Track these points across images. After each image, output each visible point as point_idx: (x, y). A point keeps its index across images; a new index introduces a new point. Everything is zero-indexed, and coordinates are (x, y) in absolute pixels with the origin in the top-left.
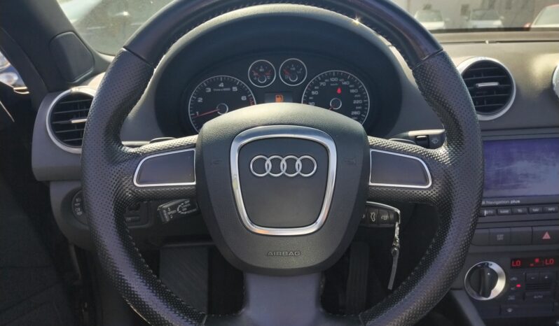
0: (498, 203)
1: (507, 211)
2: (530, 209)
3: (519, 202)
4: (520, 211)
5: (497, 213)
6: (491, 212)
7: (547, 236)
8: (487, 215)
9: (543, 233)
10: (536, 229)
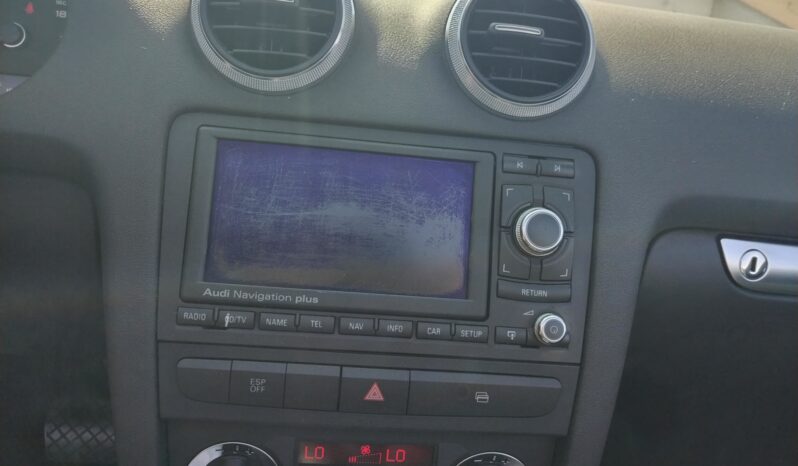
0: (261, 298)
1: (282, 322)
2: (343, 321)
3: (316, 300)
4: (316, 323)
5: (256, 324)
6: (242, 318)
7: (375, 394)
8: (231, 326)
9: (367, 385)
10: (348, 373)
